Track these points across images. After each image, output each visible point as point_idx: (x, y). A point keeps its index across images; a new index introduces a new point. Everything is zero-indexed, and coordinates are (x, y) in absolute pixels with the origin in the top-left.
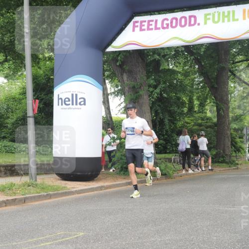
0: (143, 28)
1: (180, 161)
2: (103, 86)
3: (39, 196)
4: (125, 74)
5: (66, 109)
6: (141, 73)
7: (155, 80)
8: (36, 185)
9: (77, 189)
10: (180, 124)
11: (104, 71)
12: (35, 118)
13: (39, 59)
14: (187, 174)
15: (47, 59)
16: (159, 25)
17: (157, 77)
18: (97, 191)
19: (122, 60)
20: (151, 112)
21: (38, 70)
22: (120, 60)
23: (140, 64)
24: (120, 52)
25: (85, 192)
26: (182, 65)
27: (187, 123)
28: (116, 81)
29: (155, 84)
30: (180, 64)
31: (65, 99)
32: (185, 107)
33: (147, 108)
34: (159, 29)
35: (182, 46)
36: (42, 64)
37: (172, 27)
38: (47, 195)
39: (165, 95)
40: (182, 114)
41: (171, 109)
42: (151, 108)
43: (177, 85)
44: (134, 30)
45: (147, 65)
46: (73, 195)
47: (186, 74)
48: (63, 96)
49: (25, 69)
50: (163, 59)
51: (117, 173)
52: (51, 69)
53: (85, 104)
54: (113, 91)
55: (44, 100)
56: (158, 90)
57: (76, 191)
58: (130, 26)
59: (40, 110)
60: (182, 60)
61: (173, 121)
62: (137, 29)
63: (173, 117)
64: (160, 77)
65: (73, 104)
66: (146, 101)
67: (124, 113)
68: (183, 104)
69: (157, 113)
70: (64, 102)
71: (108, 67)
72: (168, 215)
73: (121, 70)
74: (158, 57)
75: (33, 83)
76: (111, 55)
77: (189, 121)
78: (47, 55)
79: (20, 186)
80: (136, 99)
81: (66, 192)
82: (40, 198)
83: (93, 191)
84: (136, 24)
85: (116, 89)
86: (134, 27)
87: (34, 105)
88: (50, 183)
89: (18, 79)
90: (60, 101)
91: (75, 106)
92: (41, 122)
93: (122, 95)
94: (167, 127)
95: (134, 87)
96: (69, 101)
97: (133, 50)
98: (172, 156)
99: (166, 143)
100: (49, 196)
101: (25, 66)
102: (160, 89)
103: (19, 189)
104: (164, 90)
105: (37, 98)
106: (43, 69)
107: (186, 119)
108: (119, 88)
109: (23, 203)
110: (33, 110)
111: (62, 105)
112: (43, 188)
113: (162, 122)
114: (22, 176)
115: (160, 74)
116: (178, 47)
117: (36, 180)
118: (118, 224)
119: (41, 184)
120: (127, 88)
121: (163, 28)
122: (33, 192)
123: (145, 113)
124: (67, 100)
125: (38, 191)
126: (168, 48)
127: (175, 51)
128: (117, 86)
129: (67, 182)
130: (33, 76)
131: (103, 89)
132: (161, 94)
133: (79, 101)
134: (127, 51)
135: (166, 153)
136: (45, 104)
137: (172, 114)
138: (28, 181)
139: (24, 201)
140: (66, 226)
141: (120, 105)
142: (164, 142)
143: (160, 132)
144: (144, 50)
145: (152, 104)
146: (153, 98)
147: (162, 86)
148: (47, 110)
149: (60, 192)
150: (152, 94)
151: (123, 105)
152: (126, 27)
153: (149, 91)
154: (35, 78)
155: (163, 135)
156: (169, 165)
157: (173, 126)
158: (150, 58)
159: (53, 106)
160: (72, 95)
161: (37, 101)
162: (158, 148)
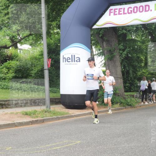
0: (116, 13)
1: (140, 97)
2: (90, 50)
3: (52, 118)
4: (104, 43)
5: (68, 64)
6: (114, 42)
7: (123, 46)
8: (50, 111)
9: (75, 114)
10: (139, 73)
11: (91, 40)
12: (49, 70)
13: (51, 33)
14: (144, 105)
15: (56, 33)
16: (126, 11)
17: (125, 44)
18: (87, 115)
19: (103, 33)
20: (121, 66)
21: (51, 40)
22: (102, 34)
23: (114, 36)
24: (101, 29)
25: (80, 116)
26: (140, 36)
27: (144, 73)
28: (99, 47)
29: (124, 48)
30: (139, 36)
31: (67, 58)
32: (143, 63)
33: (118, 64)
34: (126, 13)
35: (141, 24)
36: (53, 37)
37: (134, 12)
38: (57, 117)
39: (130, 55)
40: (141, 67)
41: (134, 64)
42: (121, 64)
43: (137, 49)
44: (110, 15)
45: (119, 36)
46: (73, 117)
47: (143, 42)
48: (66, 57)
49: (42, 40)
50: (128, 32)
51: (100, 105)
52: (59, 40)
53: (79, 61)
54: (97, 53)
55: (54, 59)
56: (125, 52)
57: (75, 115)
58: (108, 12)
59: (52, 65)
60: (140, 33)
61: (135, 72)
62: (112, 14)
63: (135, 69)
64: (126, 44)
65: (72, 61)
66: (118, 59)
67: (104, 67)
68: (141, 60)
69: (125, 67)
70: (67, 60)
71: (94, 38)
72: (133, 131)
73: (102, 40)
74: (125, 31)
75: (48, 48)
76: (96, 31)
77: (145, 72)
78: (55, 31)
79: (40, 112)
80: (111, 58)
81: (68, 116)
82: (52, 119)
83: (85, 115)
84: (111, 11)
85: (99, 52)
86: (110, 12)
87: (48, 62)
88: (59, 110)
89: (38, 46)
90: (64, 59)
91: (73, 63)
92: (53, 73)
93: (102, 55)
94: (132, 76)
95: (110, 51)
96: (70, 59)
97: (109, 27)
98: (135, 94)
99: (131, 86)
100: (58, 119)
101: (42, 38)
102: (127, 51)
103: (39, 114)
104: (129, 52)
105: (50, 58)
106: (53, 40)
107: (143, 71)
108: (101, 51)
109: (42, 123)
110: (48, 65)
111: (65, 62)
112: (54, 114)
113: (128, 72)
114: (42, 106)
115: (126, 42)
116: (138, 25)
117: (50, 109)
118: (101, 136)
119: (53, 111)
120: (106, 51)
121: (129, 13)
122: (48, 116)
123: (117, 67)
124: (68, 59)
125: (51, 115)
126: (132, 26)
127: (136, 27)
128: (100, 50)
129: (69, 110)
130: (47, 44)
131: (91, 52)
132: (127, 55)
133: (76, 59)
134: (106, 28)
135: (130, 92)
136: (55, 61)
137: (134, 67)
138: (45, 109)
139: (43, 121)
140: (69, 137)
141: (101, 62)
142: (129, 85)
143: (127, 79)
144: (116, 27)
145: (122, 61)
146: (122, 57)
147: (128, 49)
148: (56, 65)
149: (65, 116)
150: (121, 54)
151: (104, 62)
152: (105, 13)
153: (120, 53)
154: (49, 45)
155: (129, 81)
156: (133, 99)
157: (135, 75)
158: (120, 32)
159: (59, 63)
160: (72, 55)
161: (50, 60)
162: (126, 89)
